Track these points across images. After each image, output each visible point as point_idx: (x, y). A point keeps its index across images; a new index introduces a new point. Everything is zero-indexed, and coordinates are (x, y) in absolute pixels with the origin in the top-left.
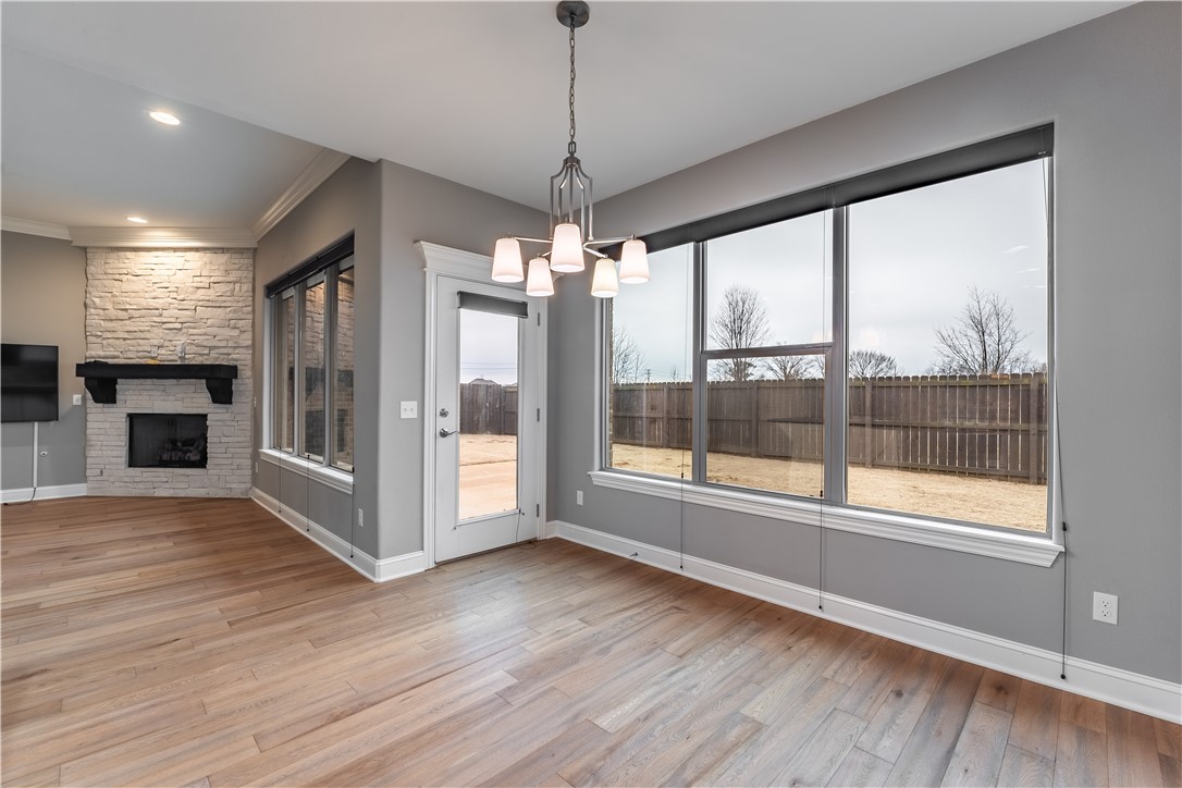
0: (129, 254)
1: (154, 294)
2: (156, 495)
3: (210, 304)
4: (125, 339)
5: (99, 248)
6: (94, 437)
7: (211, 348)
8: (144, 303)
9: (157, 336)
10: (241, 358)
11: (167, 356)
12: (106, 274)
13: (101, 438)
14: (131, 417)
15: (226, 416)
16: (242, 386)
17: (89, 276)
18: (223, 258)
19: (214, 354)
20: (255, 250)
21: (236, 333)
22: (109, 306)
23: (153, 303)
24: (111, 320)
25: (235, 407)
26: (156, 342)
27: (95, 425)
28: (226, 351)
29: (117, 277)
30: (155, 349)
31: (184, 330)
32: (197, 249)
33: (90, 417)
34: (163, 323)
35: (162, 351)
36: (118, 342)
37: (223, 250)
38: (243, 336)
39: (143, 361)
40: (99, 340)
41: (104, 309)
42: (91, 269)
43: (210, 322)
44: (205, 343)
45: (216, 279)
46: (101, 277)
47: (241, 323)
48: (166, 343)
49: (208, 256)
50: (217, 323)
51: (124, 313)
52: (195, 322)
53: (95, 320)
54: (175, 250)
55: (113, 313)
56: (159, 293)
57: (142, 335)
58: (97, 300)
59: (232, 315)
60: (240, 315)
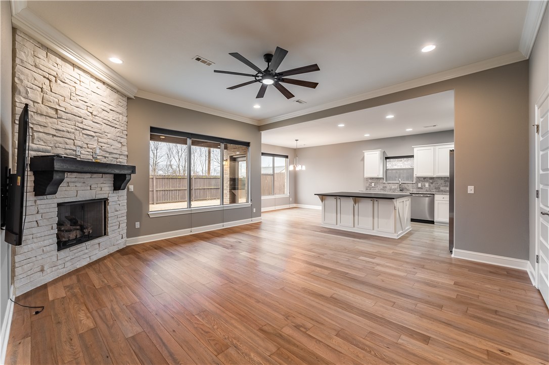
0: (59, 61)
2: (78, 267)
3: (109, 123)
5: (31, 37)
7: (111, 153)
8: (70, 108)
9: (79, 139)
11: (85, 155)
12: (36, 66)
17: (18, 61)
18: (116, 96)
19: (111, 157)
20: (129, 98)
21: (121, 145)
23: (76, 111)
24: (42, 115)
26: (79, 143)
28: (117, 156)
30: (78, 149)
31: (96, 138)
32: (104, 83)
34: (84, 129)
35: (83, 151)
37: (117, 92)
38: (123, 148)
41: (34, 102)
43: (109, 136)
44: (108, 150)
45: (113, 108)
46: (31, 67)
48: (85, 146)
50: (113, 137)
51: (53, 112)
54: (92, 76)
56: (80, 104)
57: (68, 135)
58: (29, 89)
59: (118, 134)
60: (121, 135)
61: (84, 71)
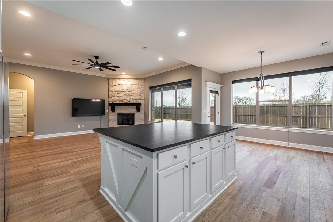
0: (118, 80)
1: (123, 88)
3: (135, 90)
4: (117, 98)
5: (111, 79)
6: (110, 119)
7: (135, 100)
8: (121, 90)
9: (124, 97)
10: (142, 102)
11: (126, 101)
13: (112, 119)
14: (118, 114)
15: (139, 114)
16: (142, 108)
17: (109, 85)
18: (138, 81)
19: (136, 101)
20: (144, 79)
21: (140, 96)
22: (113, 91)
23: (123, 90)
24: (114, 94)
25: (140, 112)
26: (123, 99)
27: (110, 116)
28: (138, 100)
29: (115, 85)
30: (123, 100)
31: (129, 96)
32: (132, 79)
33: (109, 114)
34: (125, 95)
35: (125, 100)
36: (115, 99)
37: (138, 79)
38: (142, 97)
39: (121, 103)
40: (111, 98)
42: (110, 83)
43: (135, 94)
45: (136, 85)
46: (112, 85)
47: (141, 94)
48: (126, 99)
49: (135, 80)
50: (137, 94)
51: (117, 92)
52: (132, 94)
53: (110, 94)
54: (127, 79)
55: (114, 92)
56: (124, 88)
57: (121, 97)
58: (111, 90)
59: (139, 93)
60: (141, 93)
61: (125, 79)
